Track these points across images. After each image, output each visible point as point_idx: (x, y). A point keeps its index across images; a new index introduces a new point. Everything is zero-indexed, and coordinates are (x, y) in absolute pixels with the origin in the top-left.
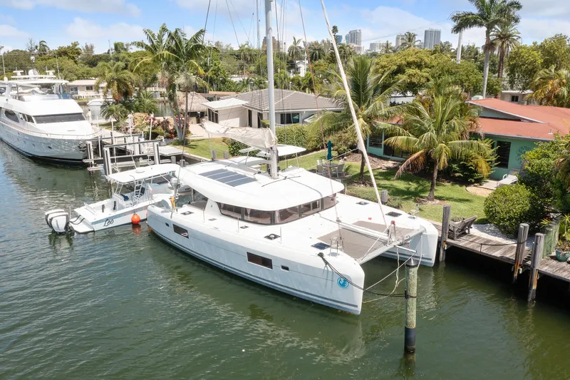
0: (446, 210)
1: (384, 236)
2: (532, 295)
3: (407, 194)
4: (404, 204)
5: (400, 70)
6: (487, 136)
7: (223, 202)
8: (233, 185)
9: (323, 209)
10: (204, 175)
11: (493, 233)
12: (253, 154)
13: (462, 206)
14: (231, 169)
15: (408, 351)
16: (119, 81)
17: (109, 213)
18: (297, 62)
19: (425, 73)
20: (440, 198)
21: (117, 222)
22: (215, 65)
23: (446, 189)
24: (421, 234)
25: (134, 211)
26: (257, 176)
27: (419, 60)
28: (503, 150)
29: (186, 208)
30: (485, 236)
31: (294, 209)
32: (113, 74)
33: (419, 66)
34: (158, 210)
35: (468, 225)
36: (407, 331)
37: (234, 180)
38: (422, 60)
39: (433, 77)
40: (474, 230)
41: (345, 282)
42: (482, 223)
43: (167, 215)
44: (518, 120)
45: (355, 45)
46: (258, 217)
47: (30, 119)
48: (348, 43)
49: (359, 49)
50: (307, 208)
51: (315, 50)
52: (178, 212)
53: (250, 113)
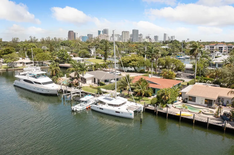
0: (145, 103)
1: (135, 107)
2: (157, 114)
4: (137, 101)
5: (130, 62)
6: (151, 88)
7: (109, 103)
10: (103, 99)
11: (152, 106)
13: (147, 101)
15: (141, 121)
16: (55, 69)
18: (90, 49)
19: (137, 62)
20: (144, 100)
21: (84, 108)
23: (144, 98)
26: (113, 99)
27: (135, 59)
28: (154, 90)
30: (151, 106)
33: (135, 61)
35: (148, 105)
36: (141, 119)
37: (110, 100)
38: (136, 59)
39: (139, 63)
40: (149, 106)
41: (131, 114)
42: (150, 104)
44: (157, 84)
45: (106, 35)
46: (115, 106)
47: (40, 83)
48: (103, 34)
49: (108, 36)
50: (123, 104)
51: (97, 44)
52: (100, 106)
53: (95, 79)
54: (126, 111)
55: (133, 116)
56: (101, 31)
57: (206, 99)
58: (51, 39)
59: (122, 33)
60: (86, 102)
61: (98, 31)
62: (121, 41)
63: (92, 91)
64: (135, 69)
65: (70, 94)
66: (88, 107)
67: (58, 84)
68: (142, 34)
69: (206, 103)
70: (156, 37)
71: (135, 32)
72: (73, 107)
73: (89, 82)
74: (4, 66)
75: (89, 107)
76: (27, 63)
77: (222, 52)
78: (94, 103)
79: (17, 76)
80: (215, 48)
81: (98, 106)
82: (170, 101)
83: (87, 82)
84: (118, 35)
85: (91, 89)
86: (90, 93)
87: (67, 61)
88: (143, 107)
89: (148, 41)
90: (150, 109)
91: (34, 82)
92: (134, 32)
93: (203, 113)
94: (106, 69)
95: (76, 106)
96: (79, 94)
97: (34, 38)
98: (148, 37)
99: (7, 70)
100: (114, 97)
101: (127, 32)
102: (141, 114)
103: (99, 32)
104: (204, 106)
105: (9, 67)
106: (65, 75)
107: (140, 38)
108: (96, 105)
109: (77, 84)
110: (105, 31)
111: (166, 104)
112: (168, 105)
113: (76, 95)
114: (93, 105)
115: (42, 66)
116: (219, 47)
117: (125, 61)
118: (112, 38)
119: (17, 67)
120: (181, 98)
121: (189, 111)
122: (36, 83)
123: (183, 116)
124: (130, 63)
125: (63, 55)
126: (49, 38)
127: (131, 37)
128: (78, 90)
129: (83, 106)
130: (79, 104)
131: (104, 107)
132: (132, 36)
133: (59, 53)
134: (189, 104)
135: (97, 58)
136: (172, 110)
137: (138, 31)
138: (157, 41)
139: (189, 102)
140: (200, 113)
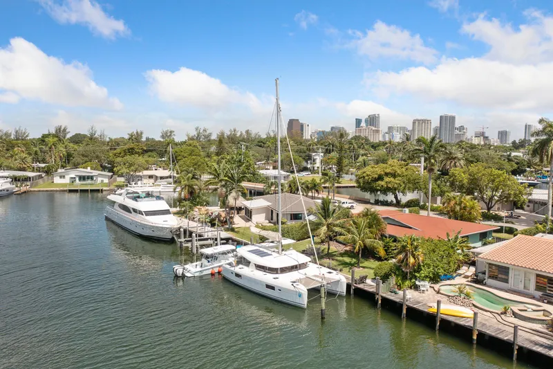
1: (320, 280)
2: (378, 305)
3: (345, 264)
5: (380, 178)
6: (390, 236)
7: (257, 264)
8: (262, 256)
9: (300, 269)
10: (249, 251)
12: (272, 242)
14: (261, 249)
15: (323, 318)
16: (189, 186)
17: (199, 269)
18: (313, 154)
19: (397, 181)
20: (364, 267)
21: (205, 273)
22: (248, 162)
24: (339, 281)
25: (212, 268)
26: (273, 253)
27: (394, 172)
29: (240, 266)
31: (286, 268)
32: (186, 182)
33: (394, 175)
34: (228, 267)
35: (364, 278)
36: (322, 310)
37: (262, 254)
38: (396, 172)
39: (404, 183)
41: (300, 296)
43: (232, 269)
44: (410, 228)
45: (374, 128)
46: (271, 270)
47: (140, 213)
48: (367, 126)
49: (378, 131)
51: (330, 144)
53: (272, 211)
54: (288, 285)
55: (304, 301)
56: (363, 121)
57: (538, 276)
58: (238, 134)
59: (414, 123)
61: (356, 119)
64: (396, 197)
66: (216, 270)
68: (465, 127)
69: (538, 288)
70: (503, 135)
71: (447, 121)
72: (176, 267)
73: (258, 219)
74: (120, 182)
75: (218, 272)
76: (161, 178)
82: (424, 272)
83: (253, 217)
84: (403, 129)
88: (344, 281)
91: (133, 209)
92: (444, 121)
93: (515, 315)
94: (316, 195)
97: (205, 130)
98: (481, 135)
101: (426, 122)
102: (321, 297)
103: (358, 122)
104: (533, 298)
105: (126, 185)
107: (459, 136)
110: (373, 120)
111: (413, 280)
112: (417, 283)
117: (368, 175)
118: (387, 135)
120: (472, 269)
121: (474, 305)
122: (135, 211)
123: (445, 317)
124: (380, 182)
125: (240, 161)
126: (235, 131)
127: (435, 133)
129: (204, 266)
130: (198, 263)
131: (244, 270)
132: (438, 130)
133: (233, 158)
134: (489, 286)
136: (424, 297)
137: (453, 118)
138: (506, 143)
139: (490, 281)
140: (505, 313)
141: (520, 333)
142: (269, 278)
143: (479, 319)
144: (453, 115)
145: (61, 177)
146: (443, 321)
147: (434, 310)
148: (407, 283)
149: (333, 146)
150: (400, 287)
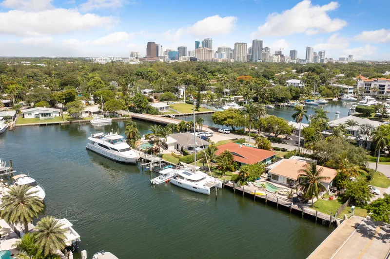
0: (224, 179)
1: (213, 184)
4: (218, 177)
5: (225, 119)
6: (236, 162)
7: (187, 178)
8: (189, 175)
9: (204, 179)
10: (183, 173)
11: (232, 183)
13: (229, 177)
18: (179, 88)
20: (226, 175)
21: (163, 182)
24: (219, 183)
25: (166, 179)
26: (192, 173)
27: (232, 116)
28: (240, 164)
30: (230, 183)
31: (199, 180)
35: (228, 181)
36: (216, 196)
39: (237, 122)
41: (207, 190)
42: (231, 181)
44: (243, 157)
45: (208, 49)
46: (193, 181)
47: (117, 150)
48: (203, 47)
49: (211, 51)
50: (201, 179)
52: (179, 180)
53: (178, 145)
54: (203, 187)
55: (209, 193)
56: (201, 43)
57: (287, 179)
59: (235, 45)
60: (166, 175)
61: (196, 42)
62: (232, 61)
63: (173, 161)
64: (232, 127)
65: (149, 164)
67: (136, 149)
68: (269, 48)
70: (293, 53)
71: (257, 44)
72: (152, 181)
73: (171, 149)
74: (66, 115)
75: (168, 181)
77: (384, 92)
78: (173, 176)
79: (90, 138)
80: (372, 86)
81: (177, 180)
82: (250, 179)
83: (168, 148)
84: (228, 49)
85: (172, 157)
86: (171, 163)
87: (145, 111)
88: (221, 183)
89: (278, 61)
90: (229, 186)
91: (110, 148)
92: (255, 45)
93: (279, 194)
95: (155, 179)
96: (158, 165)
98: (279, 54)
99: (71, 123)
100: (194, 172)
101: (244, 45)
103: (197, 44)
104: (286, 186)
105: (72, 118)
106: (144, 135)
107: (265, 54)
108: (174, 179)
109: (157, 151)
110: (207, 43)
111: (246, 182)
112: (248, 183)
113: (156, 165)
114: (172, 179)
115: (114, 116)
116: (380, 85)
118: (217, 54)
119: (82, 118)
120: (267, 174)
121: (266, 190)
122: (112, 149)
123: (257, 195)
127: (250, 52)
128: (158, 159)
129: (162, 179)
130: (158, 177)
131: (182, 181)
132: (251, 50)
134: (272, 182)
135: (187, 102)
136: (250, 188)
137: (261, 42)
138: (294, 59)
139: (272, 180)
140: (275, 193)
141: (279, 199)
142: (194, 184)
143: (267, 196)
144: (261, 40)
145: (29, 114)
146: (257, 197)
147: (253, 193)
148: (244, 183)
149: (190, 81)
150: (241, 185)
